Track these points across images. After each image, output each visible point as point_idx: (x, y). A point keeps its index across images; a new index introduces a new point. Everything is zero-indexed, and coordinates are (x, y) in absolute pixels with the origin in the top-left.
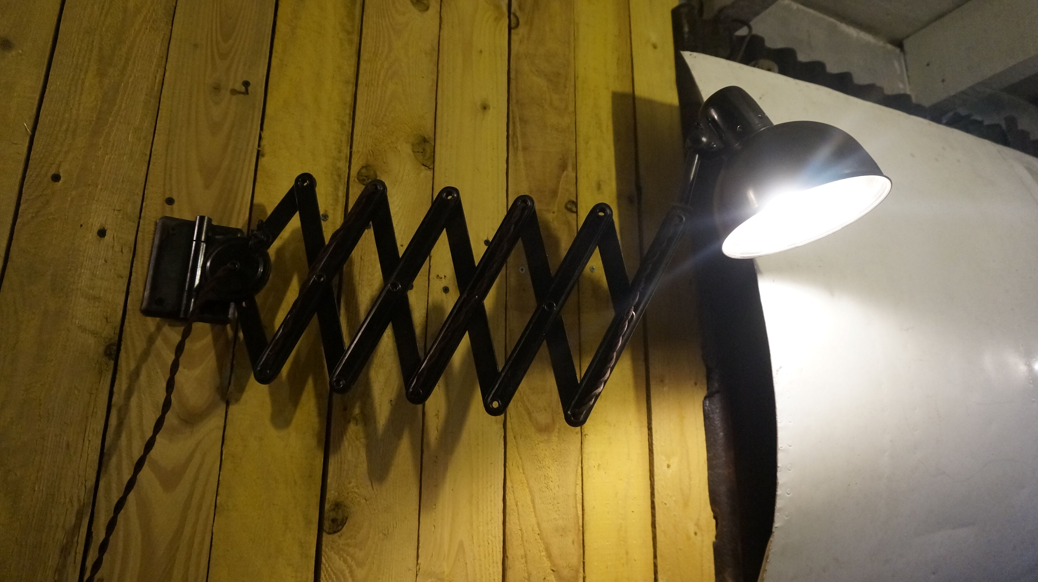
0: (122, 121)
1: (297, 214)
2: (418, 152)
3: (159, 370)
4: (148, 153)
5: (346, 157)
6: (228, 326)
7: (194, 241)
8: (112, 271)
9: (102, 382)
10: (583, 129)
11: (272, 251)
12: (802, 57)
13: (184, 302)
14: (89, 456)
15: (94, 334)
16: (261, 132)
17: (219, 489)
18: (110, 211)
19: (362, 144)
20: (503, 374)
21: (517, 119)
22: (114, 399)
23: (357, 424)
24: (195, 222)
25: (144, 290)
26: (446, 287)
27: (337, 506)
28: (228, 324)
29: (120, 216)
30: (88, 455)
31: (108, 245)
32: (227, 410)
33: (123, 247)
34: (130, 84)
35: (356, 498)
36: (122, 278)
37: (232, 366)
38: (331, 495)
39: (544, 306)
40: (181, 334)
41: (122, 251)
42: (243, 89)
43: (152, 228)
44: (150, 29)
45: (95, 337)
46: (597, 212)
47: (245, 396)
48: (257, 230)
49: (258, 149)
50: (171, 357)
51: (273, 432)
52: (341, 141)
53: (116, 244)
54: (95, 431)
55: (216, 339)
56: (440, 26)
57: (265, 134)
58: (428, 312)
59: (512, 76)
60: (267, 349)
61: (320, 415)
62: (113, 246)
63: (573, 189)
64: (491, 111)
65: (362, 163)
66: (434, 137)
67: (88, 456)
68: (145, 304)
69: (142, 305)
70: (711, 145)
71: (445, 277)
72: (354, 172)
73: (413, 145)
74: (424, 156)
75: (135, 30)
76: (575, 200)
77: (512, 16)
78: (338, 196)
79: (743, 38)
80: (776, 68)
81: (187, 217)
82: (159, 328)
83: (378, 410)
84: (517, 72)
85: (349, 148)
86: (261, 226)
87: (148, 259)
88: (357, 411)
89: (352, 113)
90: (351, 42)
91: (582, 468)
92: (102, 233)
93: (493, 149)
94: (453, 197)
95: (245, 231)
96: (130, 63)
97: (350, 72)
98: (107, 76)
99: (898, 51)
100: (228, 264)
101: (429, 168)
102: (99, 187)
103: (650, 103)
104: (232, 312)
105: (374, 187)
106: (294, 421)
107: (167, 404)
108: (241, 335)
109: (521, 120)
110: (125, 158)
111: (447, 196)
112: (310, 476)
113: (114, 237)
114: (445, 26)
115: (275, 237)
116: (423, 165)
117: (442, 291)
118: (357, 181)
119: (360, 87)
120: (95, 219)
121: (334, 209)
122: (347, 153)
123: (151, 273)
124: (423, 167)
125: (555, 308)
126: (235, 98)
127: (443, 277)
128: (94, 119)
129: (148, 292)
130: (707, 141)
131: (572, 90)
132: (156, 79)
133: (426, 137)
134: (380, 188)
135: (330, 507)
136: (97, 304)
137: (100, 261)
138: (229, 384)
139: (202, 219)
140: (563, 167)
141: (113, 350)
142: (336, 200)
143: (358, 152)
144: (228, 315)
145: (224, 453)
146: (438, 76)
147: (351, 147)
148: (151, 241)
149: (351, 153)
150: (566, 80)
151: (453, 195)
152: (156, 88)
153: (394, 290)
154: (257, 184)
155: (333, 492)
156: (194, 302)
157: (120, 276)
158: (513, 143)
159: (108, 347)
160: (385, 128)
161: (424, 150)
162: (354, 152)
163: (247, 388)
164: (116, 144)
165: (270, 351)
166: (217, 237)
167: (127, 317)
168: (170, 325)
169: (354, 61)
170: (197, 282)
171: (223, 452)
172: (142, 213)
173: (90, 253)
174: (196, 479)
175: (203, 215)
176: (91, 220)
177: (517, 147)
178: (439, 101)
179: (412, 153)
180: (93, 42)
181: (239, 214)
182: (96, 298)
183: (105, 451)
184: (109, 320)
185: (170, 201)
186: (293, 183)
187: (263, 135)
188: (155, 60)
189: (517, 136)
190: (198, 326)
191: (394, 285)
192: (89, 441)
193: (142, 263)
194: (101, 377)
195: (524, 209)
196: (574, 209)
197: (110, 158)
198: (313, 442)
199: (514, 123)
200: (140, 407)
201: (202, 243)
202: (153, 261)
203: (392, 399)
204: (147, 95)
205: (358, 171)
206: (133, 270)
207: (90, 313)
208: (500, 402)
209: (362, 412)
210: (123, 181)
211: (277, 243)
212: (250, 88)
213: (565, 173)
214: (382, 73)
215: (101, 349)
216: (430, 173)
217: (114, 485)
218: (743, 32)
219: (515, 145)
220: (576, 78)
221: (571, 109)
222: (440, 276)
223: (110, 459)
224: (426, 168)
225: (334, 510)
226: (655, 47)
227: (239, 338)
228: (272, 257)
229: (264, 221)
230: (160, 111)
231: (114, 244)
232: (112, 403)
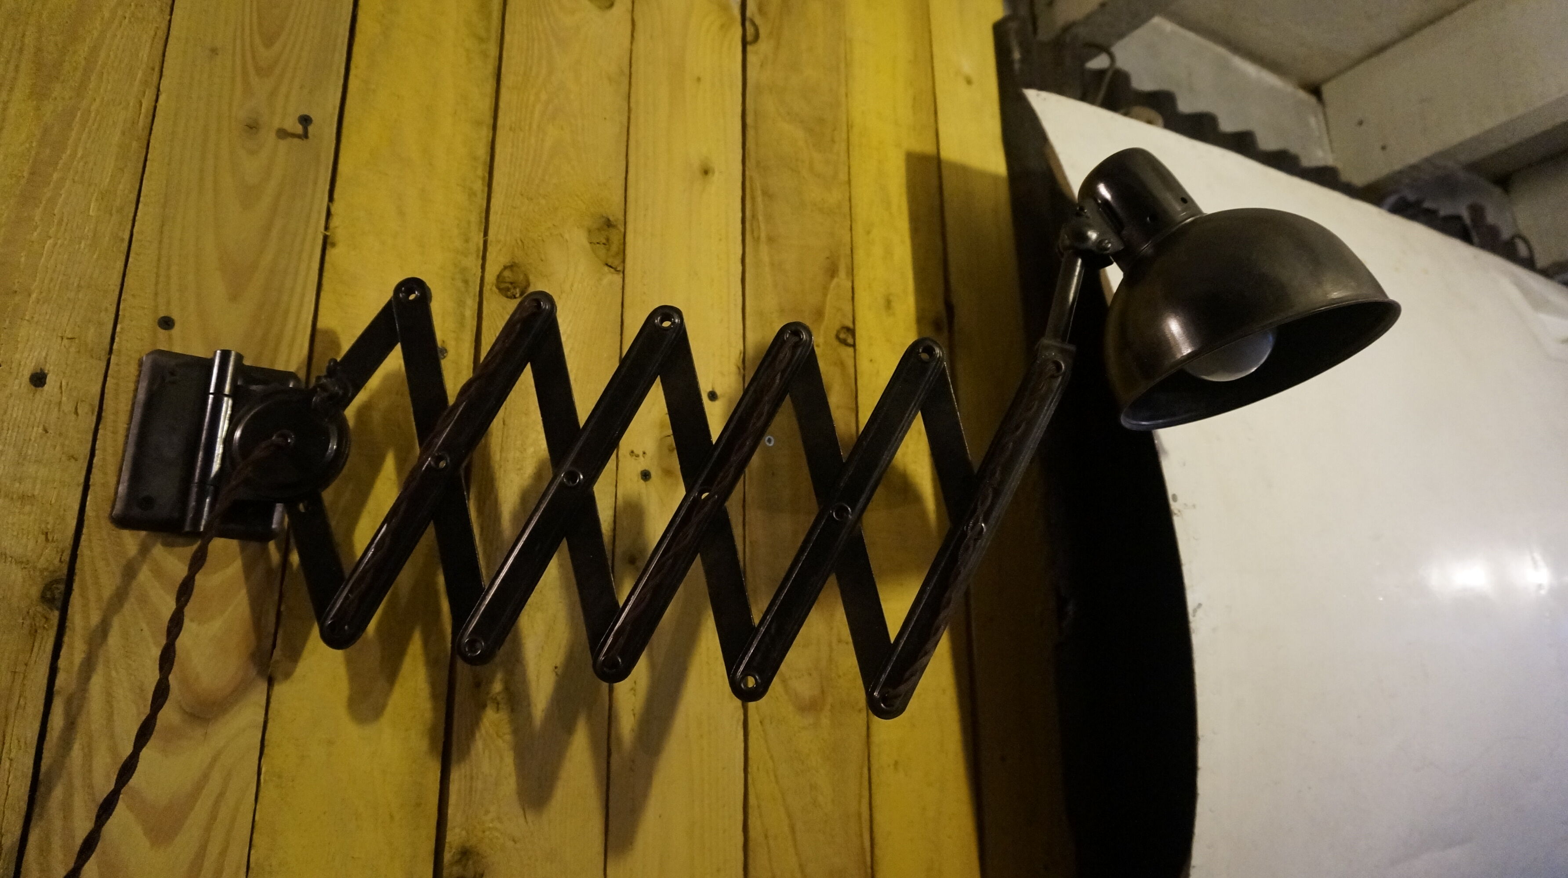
0: (76, 178)
1: (398, 347)
2: (598, 243)
3: (144, 626)
4: (127, 236)
5: (478, 250)
6: (272, 545)
7: (212, 394)
8: (57, 448)
9: (36, 649)
10: (861, 212)
11: (350, 413)
12: (1185, 106)
13: (193, 503)
14: (10, 788)
15: (22, 562)
16: (330, 204)
17: (254, 835)
18: (55, 339)
19: (505, 227)
20: (763, 630)
21: (759, 193)
22: (61, 679)
23: (498, 710)
24: (212, 361)
25: (118, 483)
26: (645, 470)
27: (466, 854)
28: (271, 539)
29: (73, 350)
30: (9, 786)
31: (50, 401)
32: (270, 693)
33: (79, 404)
34: (93, 115)
35: (497, 838)
36: (76, 460)
37: (279, 614)
38: (454, 837)
39: (831, 512)
40: (188, 563)
41: (76, 413)
42: (299, 129)
43: (133, 369)
44: (130, 18)
45: (25, 568)
46: (919, 353)
47: (303, 667)
48: (326, 377)
49: (325, 234)
50: (168, 606)
51: (350, 731)
52: (469, 222)
53: (64, 399)
54: (22, 740)
55: (248, 569)
56: (632, 36)
57: (336, 208)
58: (617, 514)
59: (750, 120)
60: (344, 588)
61: (434, 696)
62: (60, 402)
63: (848, 308)
64: (716, 178)
65: (504, 260)
66: (623, 218)
67: (8, 788)
68: (119, 506)
69: (113, 507)
70: (1104, 244)
71: (644, 453)
72: (491, 277)
73: (590, 231)
74: (608, 250)
75: (102, 19)
76: (851, 325)
77: (748, 24)
78: (463, 316)
79: (1101, 73)
80: (1160, 121)
81: (198, 350)
82: (144, 550)
83: (533, 685)
84: (756, 113)
85: (482, 234)
86: (334, 369)
87: (126, 426)
88: (497, 687)
89: (487, 175)
90: (484, 54)
91: (869, 770)
92: (38, 379)
93: (720, 240)
94: (673, 323)
95: (302, 375)
96: (93, 78)
97: (485, 105)
98: (50, 100)
99: (1312, 100)
100: (272, 436)
101: (615, 269)
102: (34, 296)
103: (963, 171)
104: (279, 517)
105: (536, 304)
106: (389, 709)
107: (161, 693)
108: (295, 558)
109: (766, 193)
110: (82, 245)
111: (662, 321)
112: (418, 805)
113: (61, 387)
114: (640, 36)
115: (358, 388)
116: (607, 265)
117: (640, 478)
118: (497, 291)
119: (499, 132)
120: (26, 354)
121: (458, 339)
122: (477, 244)
123: (130, 451)
124: (606, 269)
125: (851, 515)
126: (284, 145)
127: (641, 454)
128: (25, 174)
129: (126, 484)
130: (1098, 238)
131: (844, 145)
132: (141, 105)
133: (611, 218)
134: (545, 306)
135: (453, 856)
136: (27, 508)
137: (35, 429)
138: (274, 646)
139: (225, 355)
140: (832, 272)
141: (59, 591)
142: (461, 324)
143: (499, 241)
144: (271, 523)
145: (263, 770)
146: (629, 118)
147: (486, 234)
148: (131, 395)
149: (485, 243)
150: (834, 130)
151: (673, 319)
152: (141, 124)
153: (569, 483)
154: (323, 294)
155: (457, 830)
156: (212, 505)
157: (72, 457)
158: (752, 231)
159: (48, 587)
160: (543, 202)
161: (608, 240)
162: (491, 241)
163: (305, 653)
164: (65, 220)
165: (350, 591)
166: (254, 387)
167: (85, 531)
168: (166, 544)
169: (490, 87)
170: (216, 466)
171: (261, 769)
172: (115, 344)
173: (15, 416)
174: (213, 817)
175: (227, 349)
176: (18, 356)
177: (759, 238)
178: (632, 159)
179: (588, 245)
180: (23, 36)
181: (291, 346)
182: (24, 498)
183: (41, 777)
184: (50, 538)
185: (167, 323)
186: (388, 295)
187: (333, 210)
188: (140, 75)
189: (758, 219)
190: (218, 544)
191: (572, 476)
192: (11, 760)
193: (115, 433)
194: (34, 640)
195: (795, 346)
196: (850, 341)
197: (55, 245)
198: (420, 744)
199: (753, 198)
200: (109, 698)
201: (226, 399)
202: (134, 431)
203: (558, 665)
204: (123, 133)
205: (498, 273)
206: (97, 446)
207: (13, 524)
208: (757, 677)
209: (507, 688)
210: (79, 286)
211: (361, 398)
212: (311, 129)
213: (835, 280)
214: (539, 108)
215: (35, 592)
216: (618, 278)
217: (57, 842)
218: (1099, 62)
219: (756, 234)
220: (849, 127)
221: (843, 177)
222: (636, 452)
223: (50, 790)
224: (612, 270)
225: (459, 862)
226: (969, 82)
227: (291, 565)
228: (351, 423)
229: (339, 359)
230: (148, 163)
231: (61, 399)
232: (55, 688)
